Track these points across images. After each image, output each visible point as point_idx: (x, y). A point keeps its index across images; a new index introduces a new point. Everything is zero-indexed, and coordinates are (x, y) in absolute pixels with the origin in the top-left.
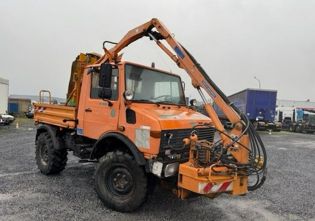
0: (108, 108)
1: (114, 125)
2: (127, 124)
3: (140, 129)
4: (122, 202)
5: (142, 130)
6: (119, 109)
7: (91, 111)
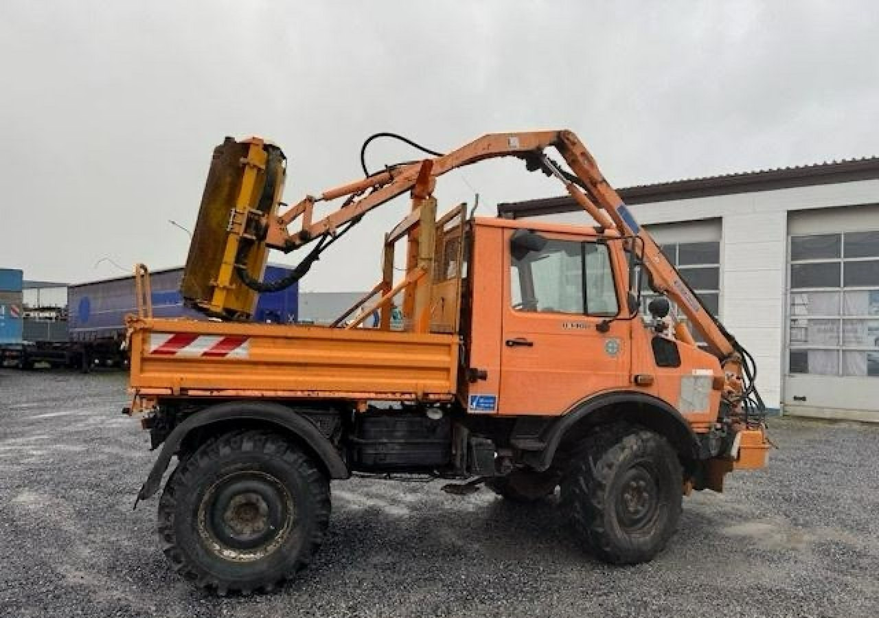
0: (596, 336)
1: (618, 373)
2: (657, 368)
3: (691, 376)
4: (648, 538)
5: (697, 378)
6: (631, 338)
7: (530, 345)
